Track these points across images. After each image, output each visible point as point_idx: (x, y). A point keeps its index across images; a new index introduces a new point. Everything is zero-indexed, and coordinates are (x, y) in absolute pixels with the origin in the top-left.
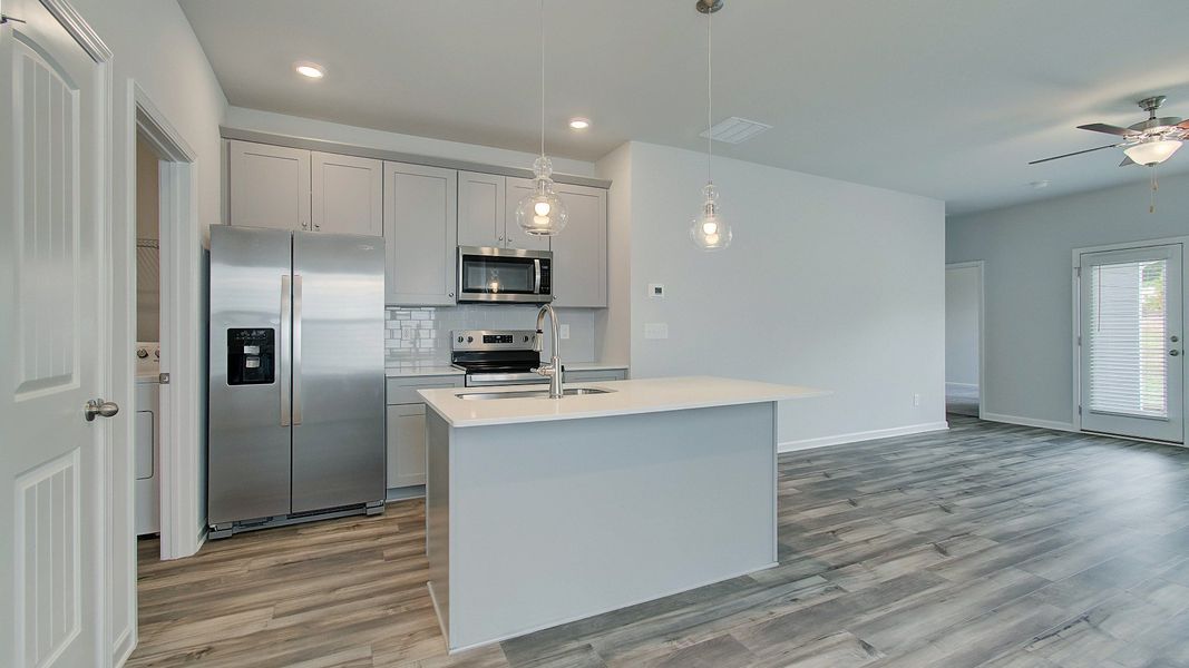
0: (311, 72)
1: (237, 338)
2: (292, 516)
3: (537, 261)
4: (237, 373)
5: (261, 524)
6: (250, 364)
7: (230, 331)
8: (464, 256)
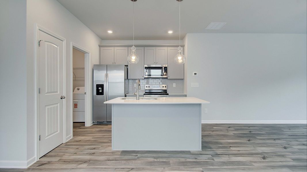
0: (110, 32)
1: (98, 86)
2: (107, 122)
3: (163, 68)
4: (98, 93)
5: (102, 123)
6: (100, 91)
7: (97, 85)
8: (145, 67)
